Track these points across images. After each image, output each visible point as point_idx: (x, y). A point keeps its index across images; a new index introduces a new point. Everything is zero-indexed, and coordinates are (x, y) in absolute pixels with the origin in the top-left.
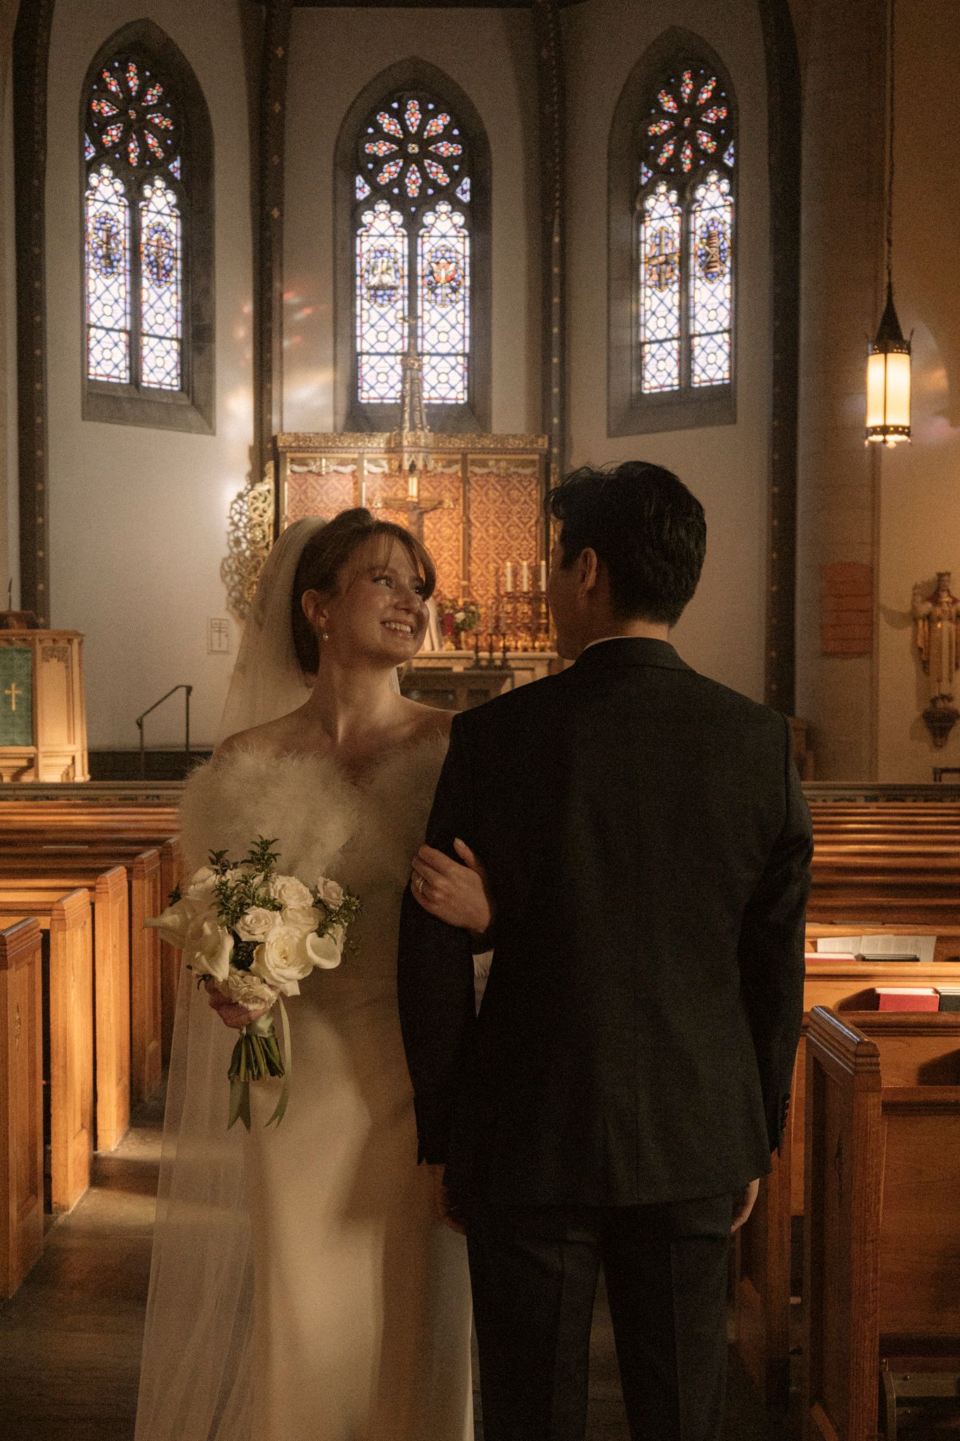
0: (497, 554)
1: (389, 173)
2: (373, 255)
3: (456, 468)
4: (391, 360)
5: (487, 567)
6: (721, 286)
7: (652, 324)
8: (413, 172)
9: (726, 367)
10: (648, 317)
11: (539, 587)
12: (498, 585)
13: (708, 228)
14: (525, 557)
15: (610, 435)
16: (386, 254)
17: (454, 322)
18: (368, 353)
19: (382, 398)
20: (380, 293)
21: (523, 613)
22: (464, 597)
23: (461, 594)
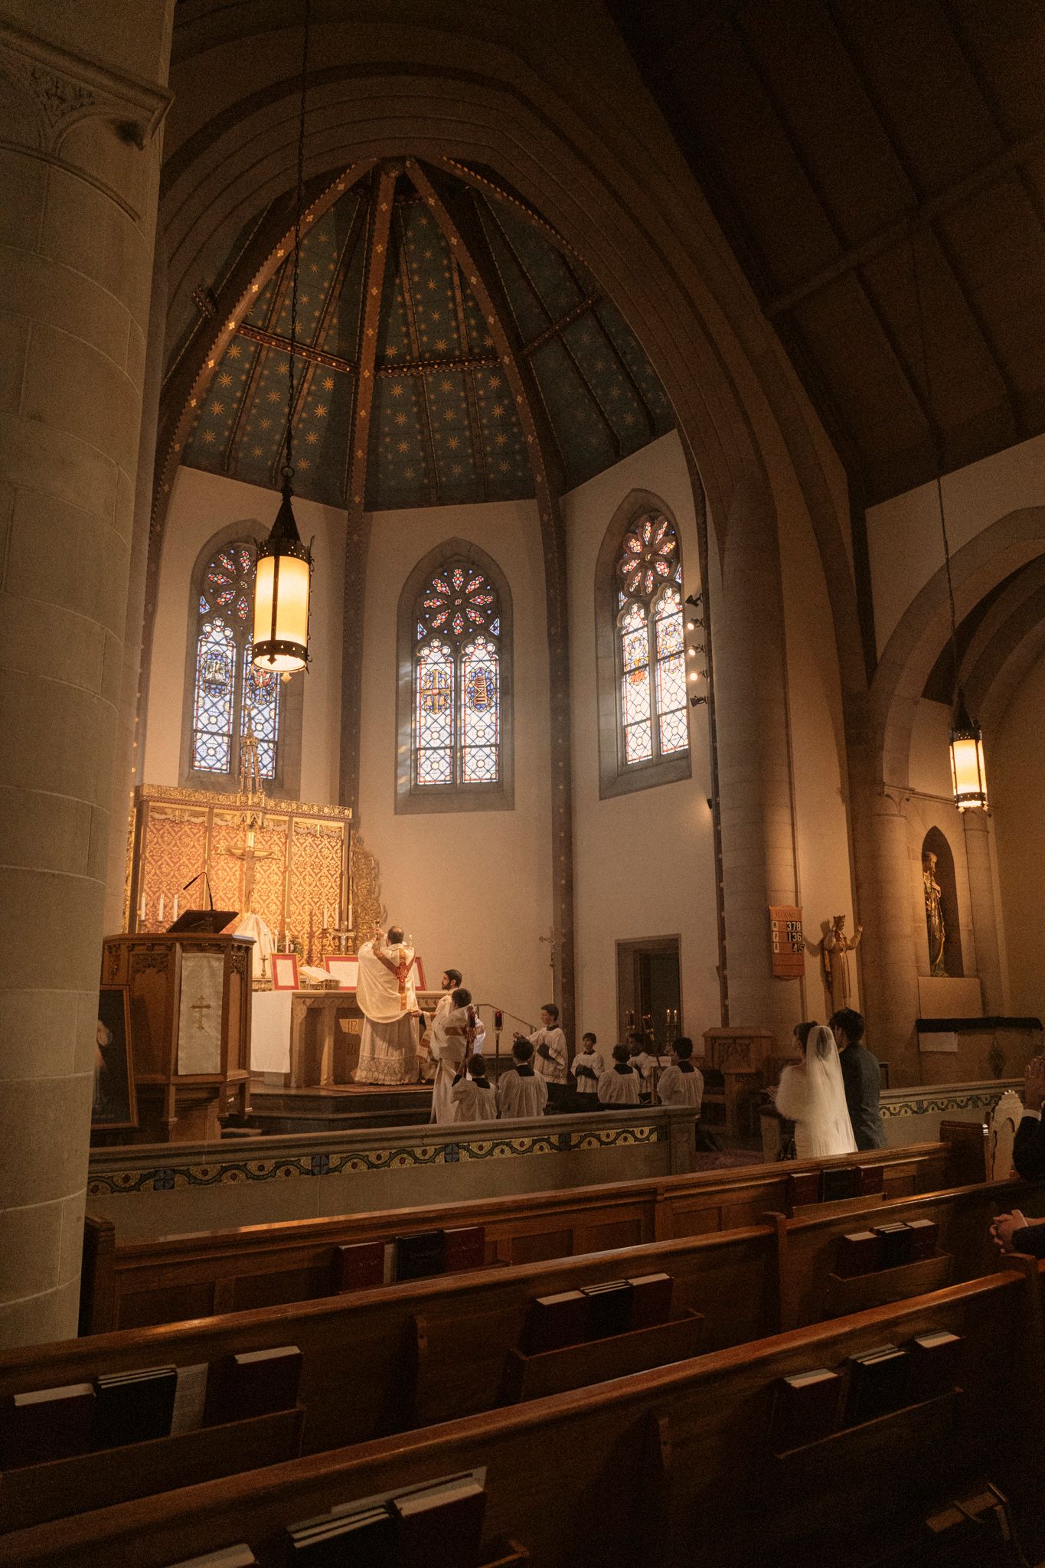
0: (312, 898)
1: (226, 597)
2: (209, 656)
3: (284, 827)
4: (219, 739)
5: (304, 908)
6: (488, 715)
7: (427, 736)
8: (243, 602)
9: (493, 770)
10: (423, 730)
11: (346, 925)
13: (476, 673)
14: (331, 902)
15: (396, 814)
16: (219, 658)
17: (267, 717)
18: (201, 732)
19: (211, 768)
20: (214, 686)
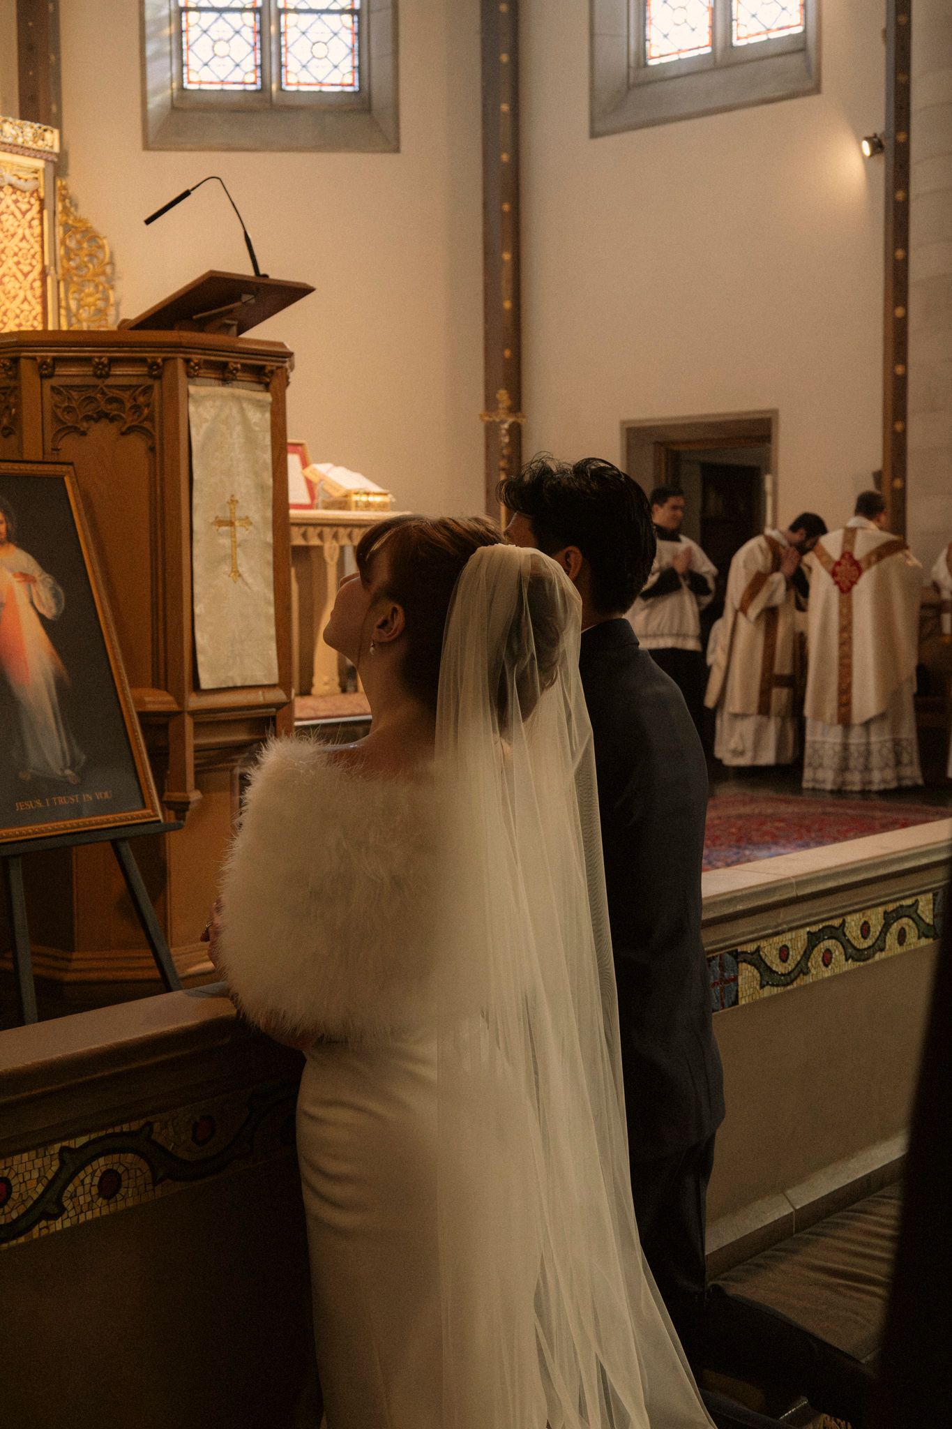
9: (348, 66)
15: (147, 147)
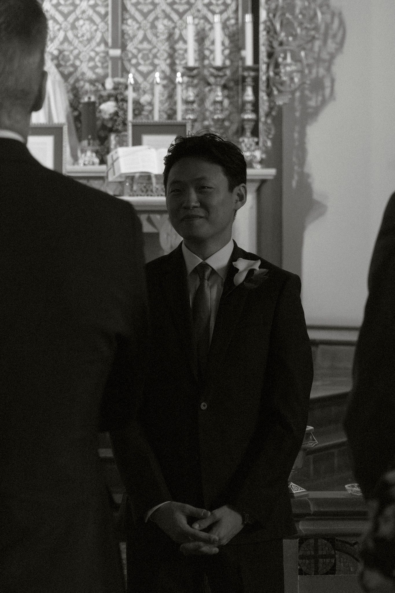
5: (153, 26)
11: (243, 59)
12: (172, 56)
14: (217, 10)
21: (215, 102)
22: (113, 76)
23: (110, 71)
